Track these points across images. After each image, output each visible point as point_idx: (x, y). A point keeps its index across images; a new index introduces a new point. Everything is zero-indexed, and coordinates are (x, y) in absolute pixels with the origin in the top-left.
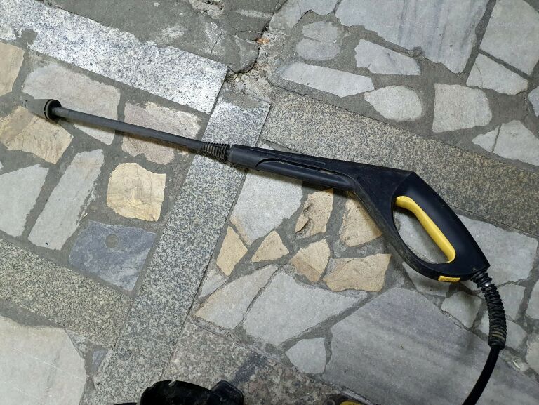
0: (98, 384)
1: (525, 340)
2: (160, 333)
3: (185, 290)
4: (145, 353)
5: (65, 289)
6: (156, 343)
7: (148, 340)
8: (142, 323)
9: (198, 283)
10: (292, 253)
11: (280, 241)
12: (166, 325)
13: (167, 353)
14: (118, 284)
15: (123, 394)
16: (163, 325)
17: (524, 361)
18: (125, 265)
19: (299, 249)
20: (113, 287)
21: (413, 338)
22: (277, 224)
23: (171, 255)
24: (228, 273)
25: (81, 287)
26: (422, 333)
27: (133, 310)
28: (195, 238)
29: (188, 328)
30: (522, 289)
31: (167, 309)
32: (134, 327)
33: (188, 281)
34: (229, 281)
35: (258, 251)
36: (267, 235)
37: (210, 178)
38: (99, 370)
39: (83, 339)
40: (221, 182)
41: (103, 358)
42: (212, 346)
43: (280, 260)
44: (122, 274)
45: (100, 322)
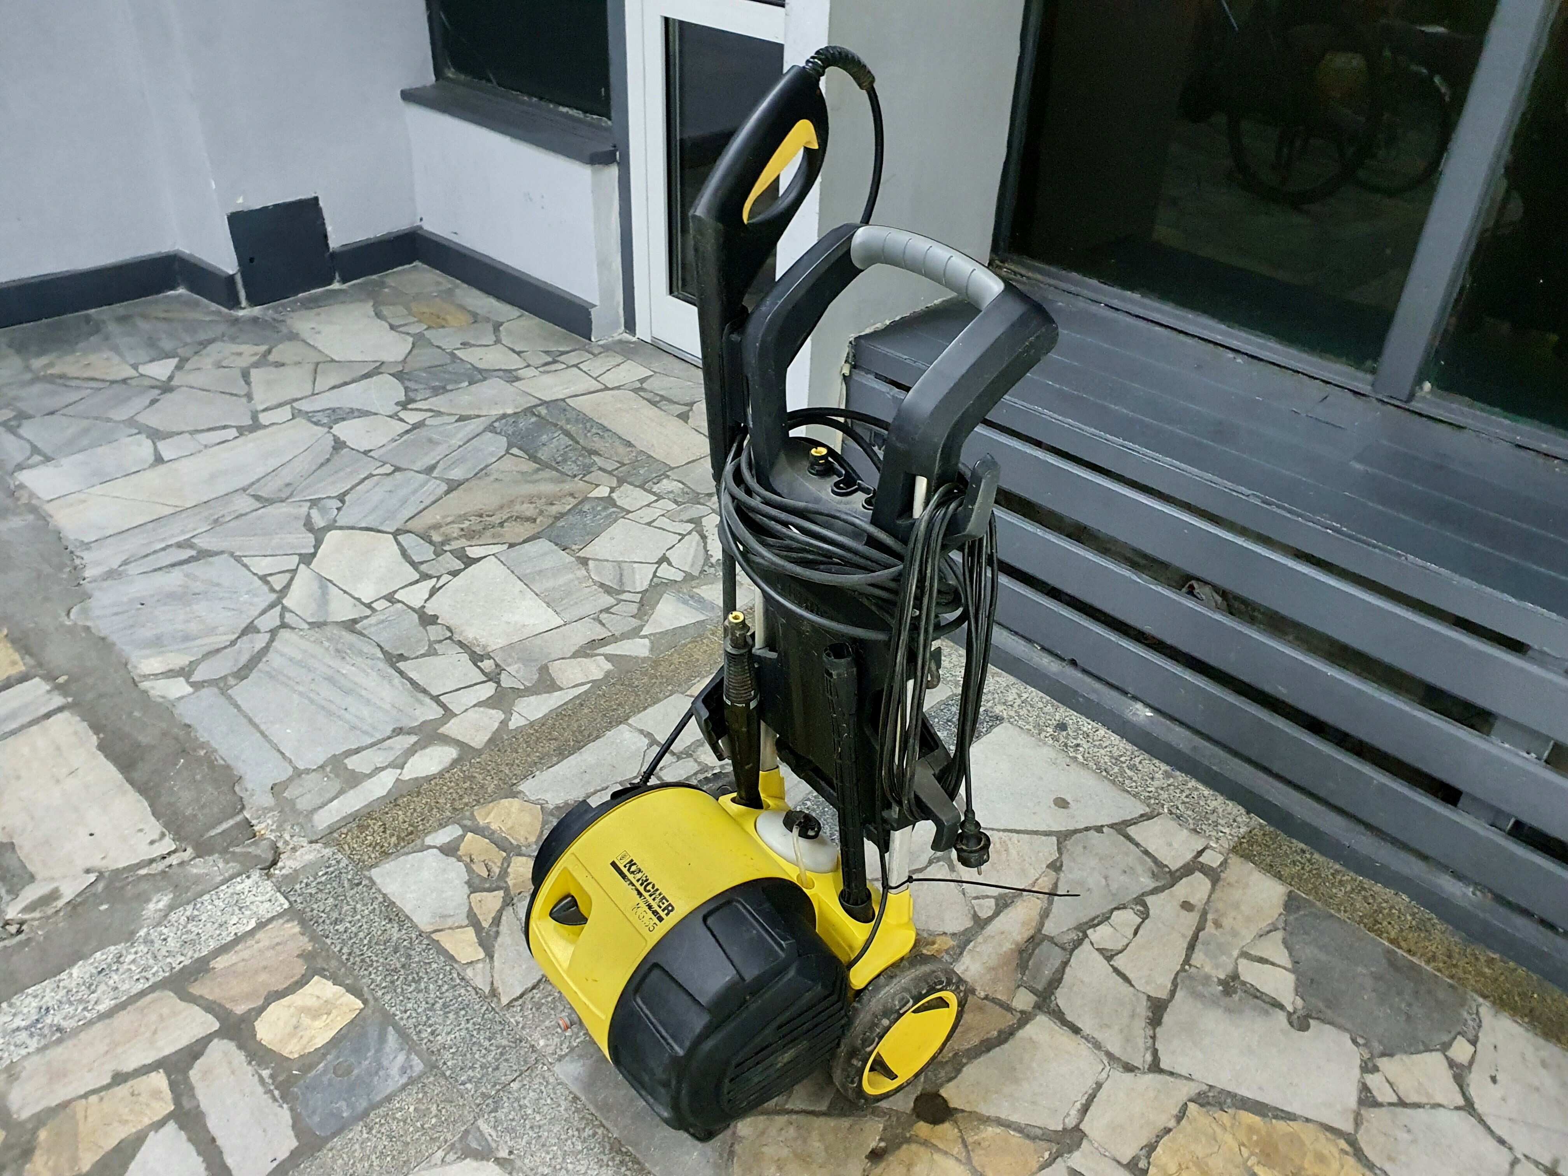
0: (511, 1153)
1: (696, 760)
2: (498, 1051)
3: (468, 1005)
4: (510, 1078)
5: (356, 1154)
6: (507, 1060)
7: (497, 1068)
8: (472, 1068)
9: (469, 988)
10: (507, 890)
11: (485, 893)
12: (493, 1041)
13: (526, 1053)
14: (404, 1080)
15: (542, 1123)
16: (491, 1045)
18: (385, 1063)
19: (506, 882)
20: (404, 1088)
22: (466, 890)
23: (415, 1006)
24: (482, 955)
25: (371, 1129)
27: (448, 1073)
28: (417, 974)
29: (513, 1017)
31: (475, 1033)
32: (470, 1080)
33: (460, 999)
34: (491, 957)
35: (480, 917)
36: (470, 903)
37: (361, 933)
38: (494, 1145)
39: (440, 1154)
40: (376, 924)
41: (482, 1134)
42: (550, 999)
43: (504, 901)
44: (394, 1071)
45: (434, 1121)
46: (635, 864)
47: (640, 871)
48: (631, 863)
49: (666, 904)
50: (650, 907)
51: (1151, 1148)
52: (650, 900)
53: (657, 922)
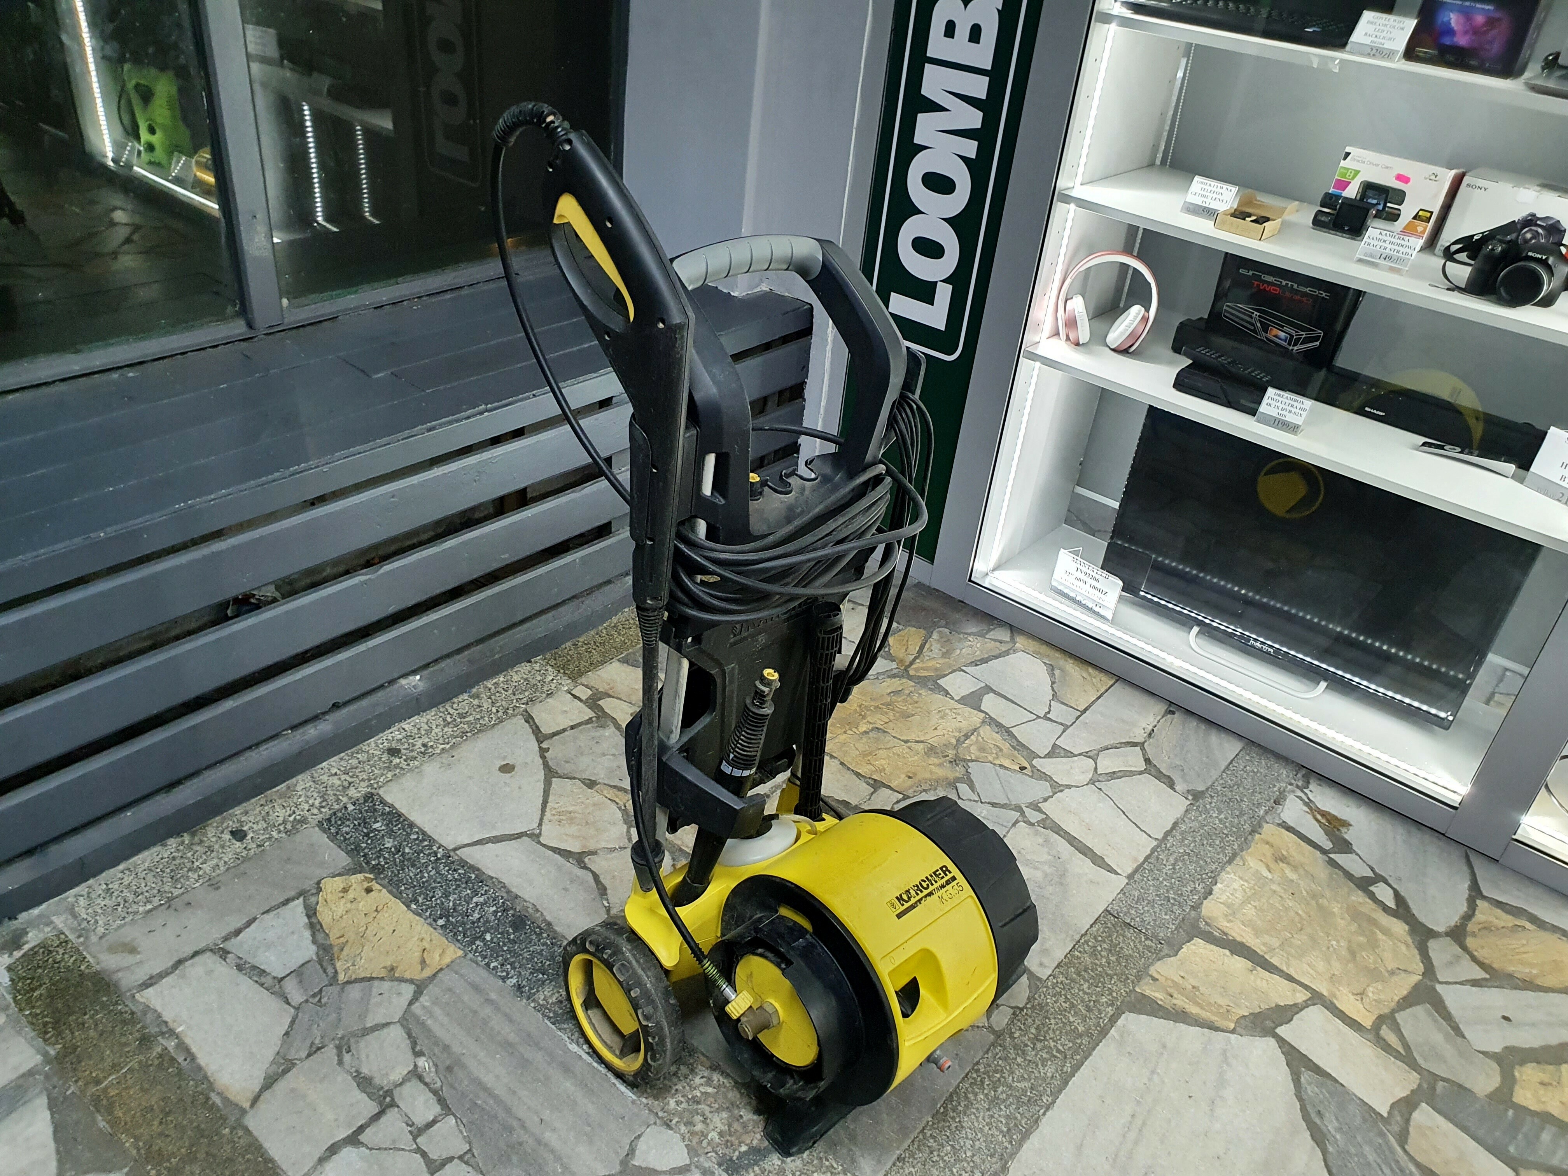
17: (416, 1066)
21: (523, 1127)
26: (511, 1130)
30: (362, 1138)
46: (901, 895)
47: (908, 891)
48: (899, 898)
49: (940, 871)
50: (943, 886)
51: (858, 775)
52: (936, 885)
53: (956, 882)
